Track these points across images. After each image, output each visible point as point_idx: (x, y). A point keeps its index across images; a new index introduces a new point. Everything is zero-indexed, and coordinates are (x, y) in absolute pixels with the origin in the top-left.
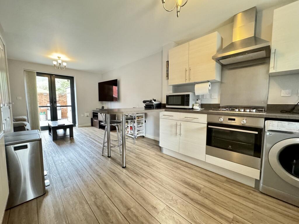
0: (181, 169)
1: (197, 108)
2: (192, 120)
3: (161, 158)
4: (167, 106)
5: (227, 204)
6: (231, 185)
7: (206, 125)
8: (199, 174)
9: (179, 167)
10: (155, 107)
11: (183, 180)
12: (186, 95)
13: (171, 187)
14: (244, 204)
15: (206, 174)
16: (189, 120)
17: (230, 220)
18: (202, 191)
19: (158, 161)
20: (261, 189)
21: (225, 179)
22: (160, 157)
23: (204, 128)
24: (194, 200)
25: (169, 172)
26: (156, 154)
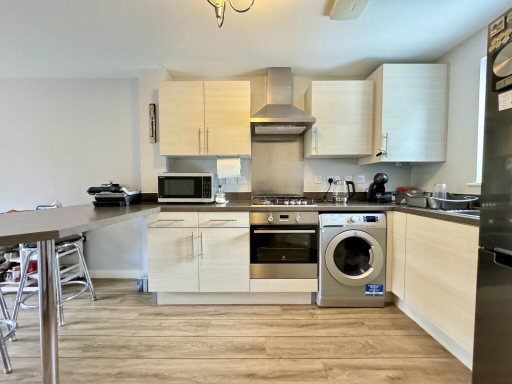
0: (213, 326)
1: (222, 200)
2: (222, 224)
4: (160, 200)
5: (305, 350)
6: (291, 314)
7: (248, 230)
8: (245, 319)
9: (207, 322)
10: (128, 204)
11: (230, 345)
12: (203, 177)
13: (219, 376)
14: (318, 334)
15: (254, 314)
16: (217, 225)
17: (323, 373)
18: (267, 348)
20: (319, 304)
21: (278, 309)
22: (155, 317)
23: (245, 235)
24: (268, 376)
25: (194, 344)
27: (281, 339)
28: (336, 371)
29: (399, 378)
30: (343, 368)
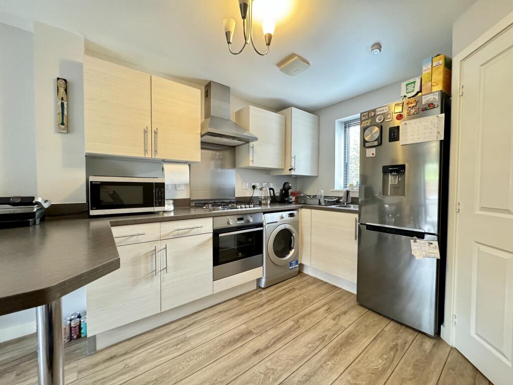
0: (191, 338)
3: (115, 361)
4: (93, 212)
5: (276, 318)
6: (249, 301)
7: (211, 235)
11: (223, 343)
15: (220, 312)
16: (182, 234)
17: (296, 326)
18: (252, 330)
19: (123, 374)
21: (236, 301)
23: (208, 240)
24: (269, 345)
25: (188, 360)
26: (79, 372)
27: (256, 320)
28: (301, 321)
29: (329, 309)
30: (303, 317)
